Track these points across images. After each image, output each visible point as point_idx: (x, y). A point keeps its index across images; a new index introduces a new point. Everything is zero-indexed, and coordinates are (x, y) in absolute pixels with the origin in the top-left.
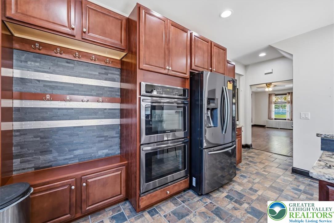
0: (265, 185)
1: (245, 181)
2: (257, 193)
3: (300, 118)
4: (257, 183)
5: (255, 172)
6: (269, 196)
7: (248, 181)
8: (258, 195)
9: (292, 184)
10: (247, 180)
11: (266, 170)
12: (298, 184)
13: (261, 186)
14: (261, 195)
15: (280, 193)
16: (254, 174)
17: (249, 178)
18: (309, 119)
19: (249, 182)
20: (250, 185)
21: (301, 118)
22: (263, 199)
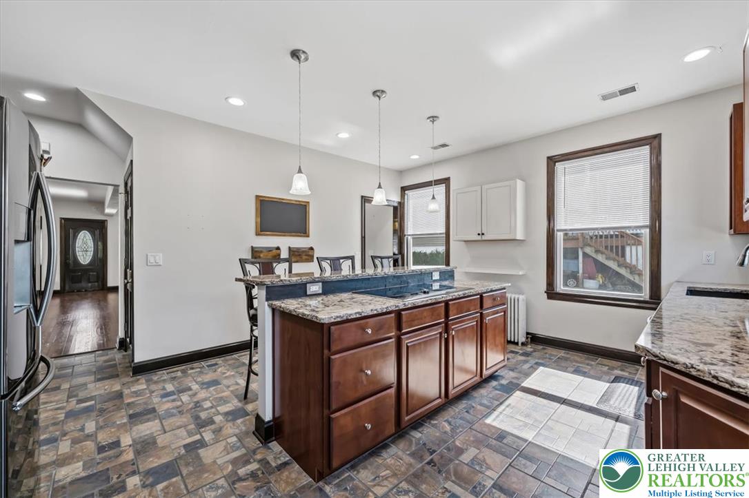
0: (118, 423)
1: (64, 447)
2: (123, 445)
3: (147, 265)
4: (97, 429)
5: (63, 415)
6: (148, 432)
7: (72, 443)
8: (130, 446)
9: (153, 392)
10: (69, 442)
11: (80, 398)
12: (160, 386)
13: (113, 430)
14: (134, 440)
15: (156, 416)
16: (63, 420)
17: (65, 434)
18: (160, 265)
19: (75, 442)
20: (90, 445)
21: (149, 264)
22: (146, 444)
